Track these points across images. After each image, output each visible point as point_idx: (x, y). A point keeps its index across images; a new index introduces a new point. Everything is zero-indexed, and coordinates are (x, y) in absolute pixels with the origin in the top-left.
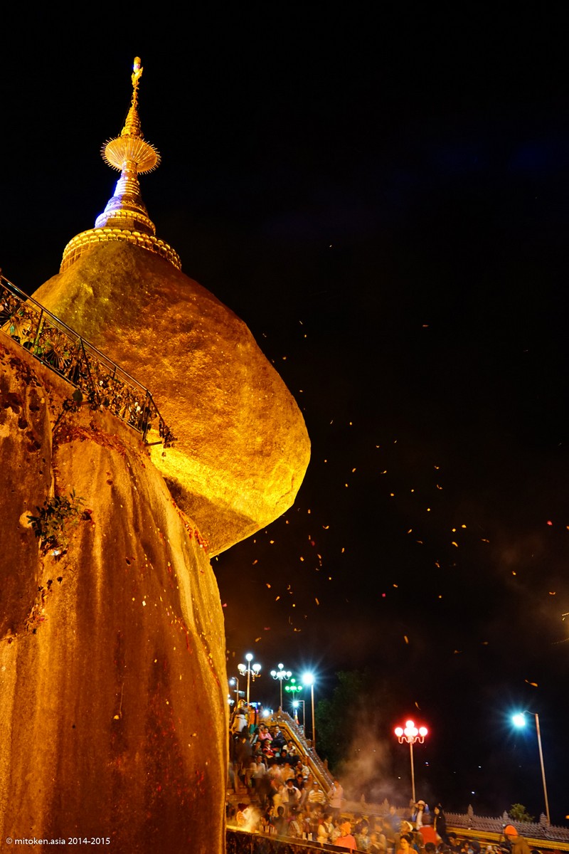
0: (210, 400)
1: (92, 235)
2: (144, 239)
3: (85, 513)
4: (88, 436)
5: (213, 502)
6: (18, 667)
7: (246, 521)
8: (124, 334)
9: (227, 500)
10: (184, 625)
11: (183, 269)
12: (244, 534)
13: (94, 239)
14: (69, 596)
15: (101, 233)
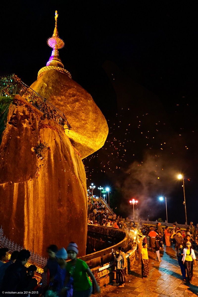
0: (81, 117)
1: (46, 68)
2: (61, 69)
3: (48, 147)
4: (48, 127)
5: (82, 144)
6: (34, 187)
7: (92, 150)
8: (56, 98)
9: (86, 144)
10: (76, 176)
11: (72, 78)
12: (91, 153)
13: (46, 70)
14: (45, 169)
15: (48, 68)
